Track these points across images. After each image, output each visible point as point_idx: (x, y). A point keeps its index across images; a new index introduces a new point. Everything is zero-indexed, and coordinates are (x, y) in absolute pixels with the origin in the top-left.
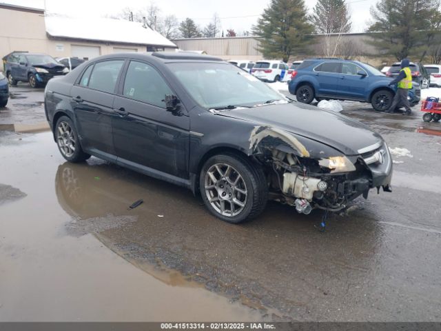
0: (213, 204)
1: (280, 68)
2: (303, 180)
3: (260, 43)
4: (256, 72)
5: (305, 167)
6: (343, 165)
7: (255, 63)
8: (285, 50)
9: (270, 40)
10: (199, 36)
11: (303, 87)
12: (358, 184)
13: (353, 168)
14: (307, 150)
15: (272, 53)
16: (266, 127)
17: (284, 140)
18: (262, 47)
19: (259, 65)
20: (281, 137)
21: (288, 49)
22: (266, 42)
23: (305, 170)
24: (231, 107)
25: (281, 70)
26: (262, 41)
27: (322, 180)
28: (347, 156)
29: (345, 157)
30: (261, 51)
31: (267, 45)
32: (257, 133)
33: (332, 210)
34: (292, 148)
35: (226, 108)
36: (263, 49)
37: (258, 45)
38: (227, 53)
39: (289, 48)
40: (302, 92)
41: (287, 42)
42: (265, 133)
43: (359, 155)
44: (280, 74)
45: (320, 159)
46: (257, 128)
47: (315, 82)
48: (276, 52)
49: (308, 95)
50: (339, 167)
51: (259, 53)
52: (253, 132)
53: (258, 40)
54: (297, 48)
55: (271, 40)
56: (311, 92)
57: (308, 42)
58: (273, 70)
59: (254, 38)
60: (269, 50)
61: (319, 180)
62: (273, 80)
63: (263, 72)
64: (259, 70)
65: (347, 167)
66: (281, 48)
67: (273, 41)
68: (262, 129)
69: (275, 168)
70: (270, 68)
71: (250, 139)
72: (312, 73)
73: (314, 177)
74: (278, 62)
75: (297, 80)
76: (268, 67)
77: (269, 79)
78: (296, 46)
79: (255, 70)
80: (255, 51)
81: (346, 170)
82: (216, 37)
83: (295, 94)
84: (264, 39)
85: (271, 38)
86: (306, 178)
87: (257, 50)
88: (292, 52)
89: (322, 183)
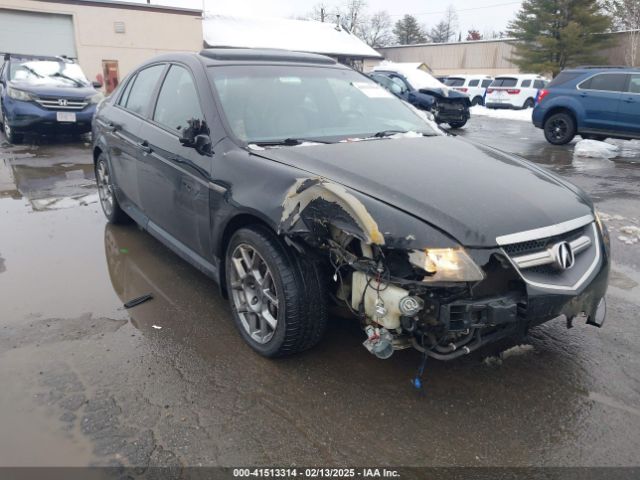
0: (242, 316)
1: (535, 86)
2: (378, 290)
3: (515, 49)
4: (495, 93)
5: (381, 265)
6: (454, 267)
7: (493, 79)
8: (558, 59)
9: (532, 43)
10: (423, 40)
11: (556, 116)
12: (488, 310)
13: (478, 275)
14: (380, 230)
15: (535, 65)
16: (316, 181)
17: (345, 208)
18: (517, 54)
19: (500, 82)
20: (338, 203)
21: (562, 57)
22: (525, 47)
23: (380, 270)
24: (291, 142)
25: (536, 90)
26: (519, 46)
27: (411, 295)
28: (467, 248)
29: (462, 251)
30: (517, 62)
31: (526, 51)
32: (299, 192)
33: (437, 356)
34: (356, 225)
35: (281, 144)
36: (519, 58)
37: (512, 53)
38: (462, 66)
39: (565, 54)
40: (555, 126)
41: (561, 46)
42: (314, 193)
43: (498, 247)
44: (534, 96)
45: (412, 252)
46: (300, 182)
47: (579, 107)
48: (542, 62)
49: (564, 130)
50: (443, 271)
51: (513, 65)
52: (293, 190)
53: (513, 44)
54: (580, 56)
55: (534, 43)
56: (569, 126)
57: (599, 45)
58: (523, 89)
59: (505, 41)
60: (529, 60)
61: (406, 293)
62: (521, 104)
63: (505, 94)
64: (500, 90)
65: (463, 271)
66: (550, 57)
67: (539, 45)
68: (309, 183)
69: (334, 261)
70: (518, 86)
71: (285, 203)
72: (574, 92)
73: (399, 286)
74: (533, 77)
75: (547, 105)
76: (514, 85)
77: (515, 104)
78: (578, 52)
79: (493, 90)
80: (508, 63)
81: (460, 278)
82: (449, 42)
83: (542, 128)
84: (523, 42)
85: (535, 40)
86: (382, 287)
87: (510, 61)
88: (570, 62)
89: (410, 300)
